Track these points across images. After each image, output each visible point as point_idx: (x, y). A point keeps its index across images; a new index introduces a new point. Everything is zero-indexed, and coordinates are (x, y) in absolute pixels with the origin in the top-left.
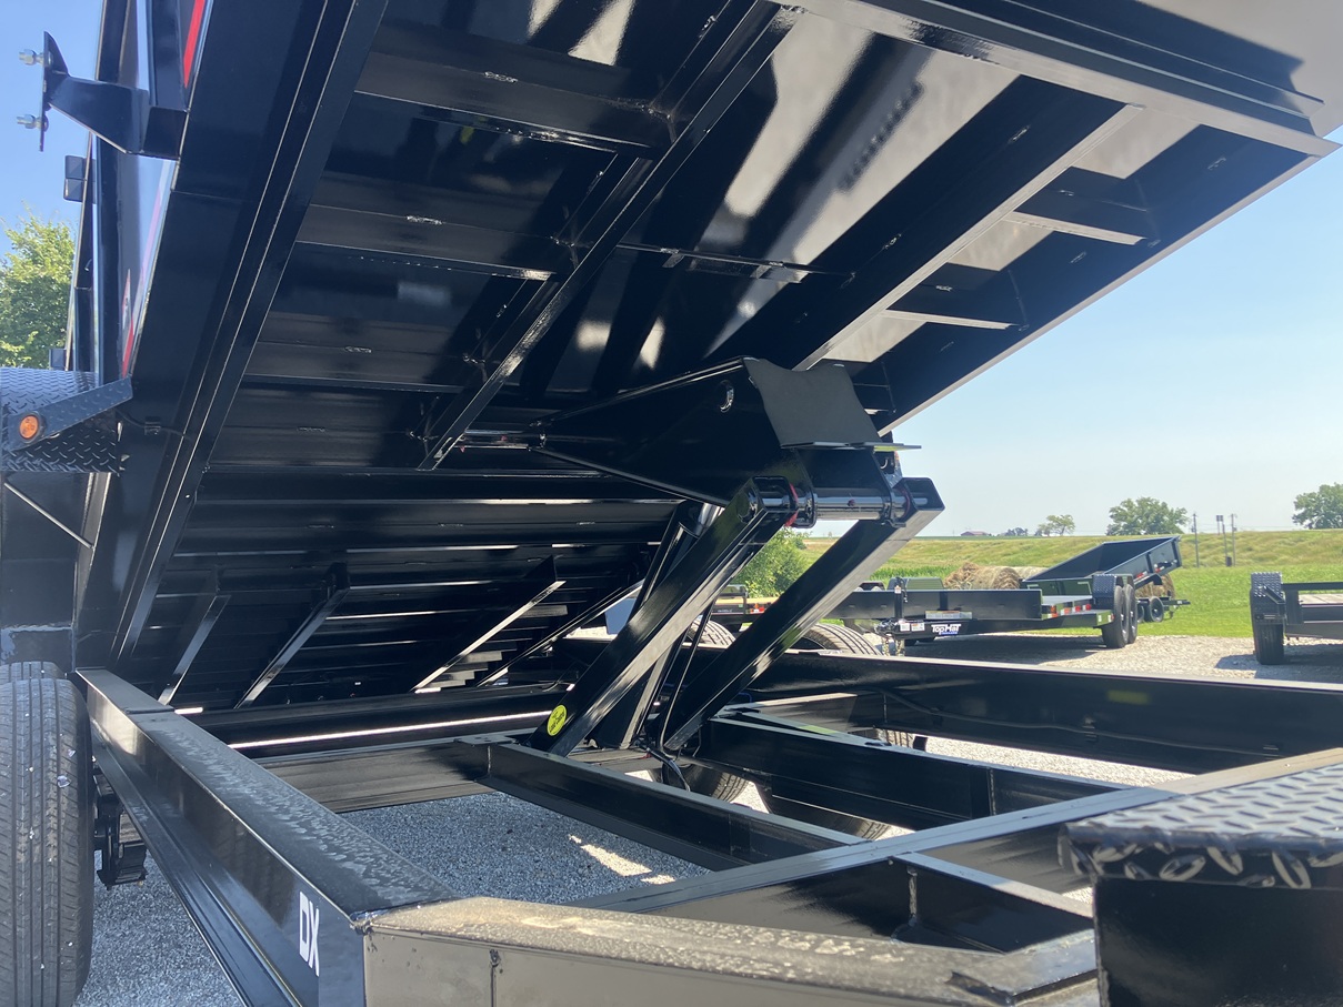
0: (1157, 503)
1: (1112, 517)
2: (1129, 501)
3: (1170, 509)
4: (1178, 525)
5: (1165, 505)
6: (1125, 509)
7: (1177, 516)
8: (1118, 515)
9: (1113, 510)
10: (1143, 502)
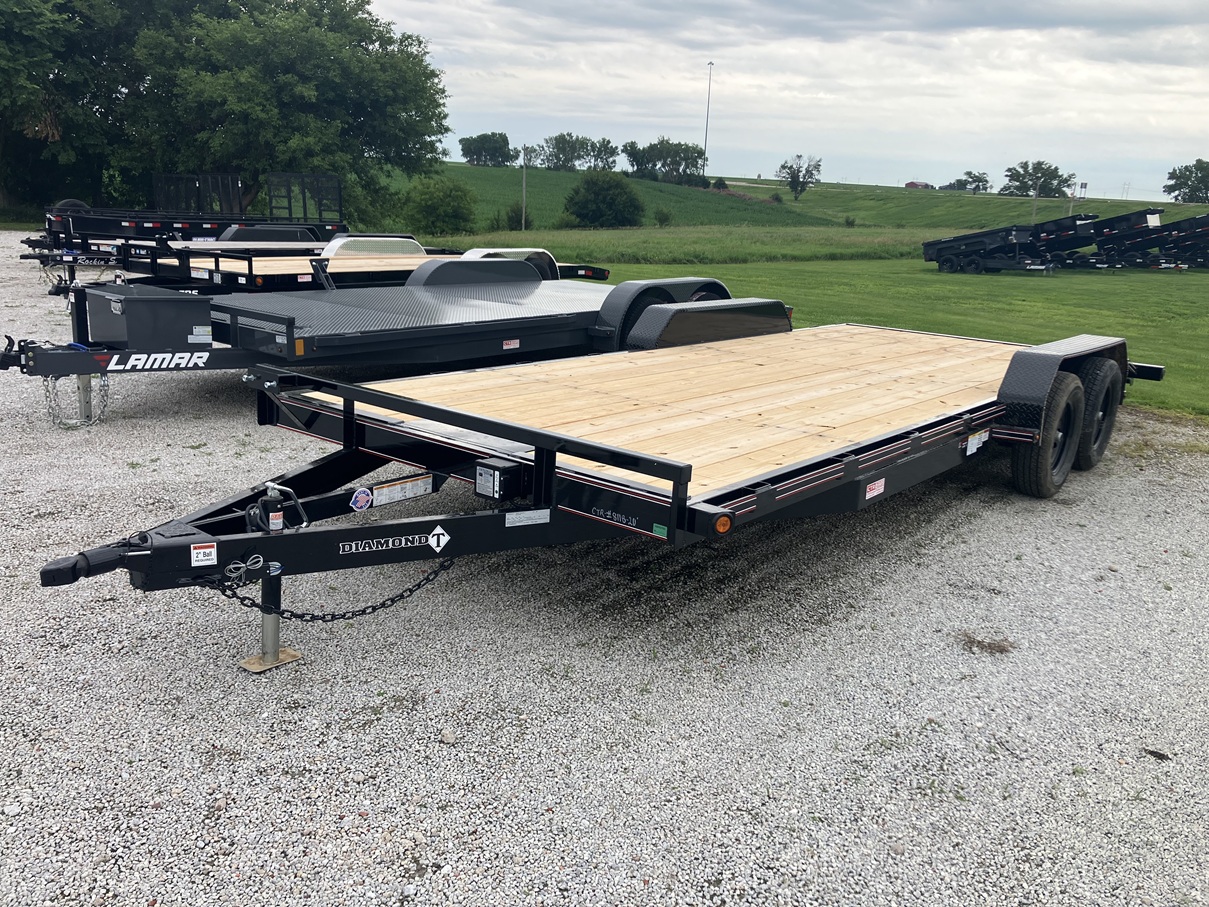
0: (1050, 167)
1: (1007, 176)
2: (1026, 163)
3: (1060, 174)
4: (1064, 189)
5: (1056, 169)
6: (1021, 171)
7: (1066, 182)
8: (1013, 175)
9: (1009, 170)
10: (1038, 166)
